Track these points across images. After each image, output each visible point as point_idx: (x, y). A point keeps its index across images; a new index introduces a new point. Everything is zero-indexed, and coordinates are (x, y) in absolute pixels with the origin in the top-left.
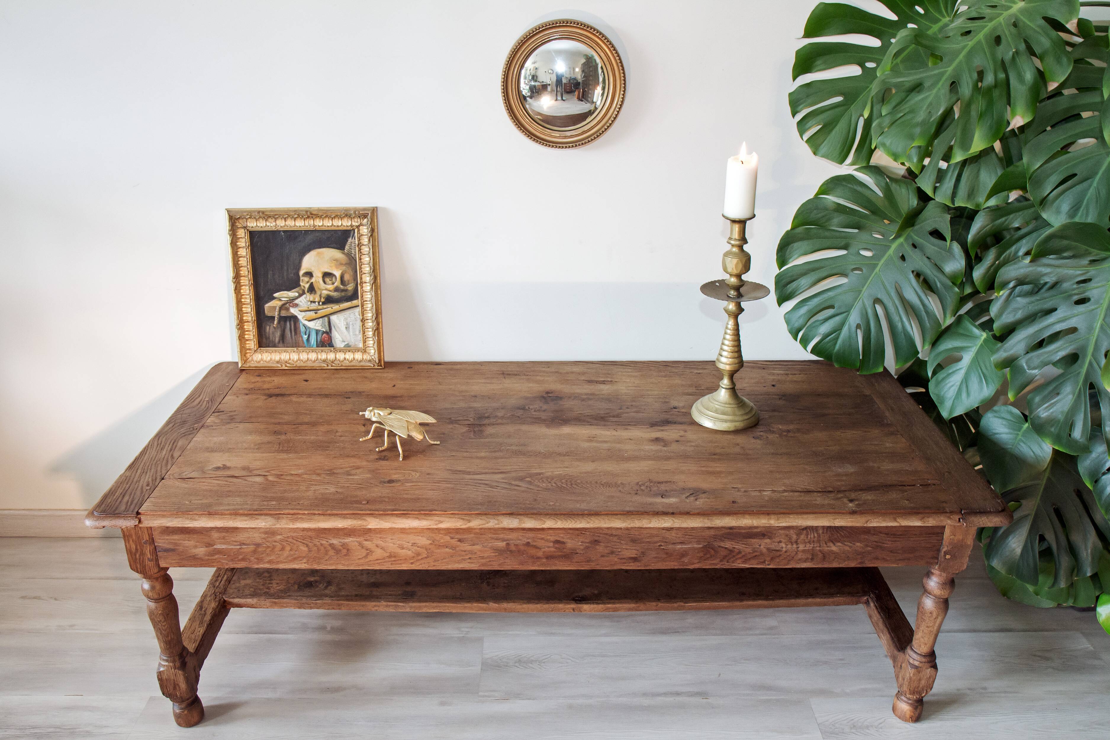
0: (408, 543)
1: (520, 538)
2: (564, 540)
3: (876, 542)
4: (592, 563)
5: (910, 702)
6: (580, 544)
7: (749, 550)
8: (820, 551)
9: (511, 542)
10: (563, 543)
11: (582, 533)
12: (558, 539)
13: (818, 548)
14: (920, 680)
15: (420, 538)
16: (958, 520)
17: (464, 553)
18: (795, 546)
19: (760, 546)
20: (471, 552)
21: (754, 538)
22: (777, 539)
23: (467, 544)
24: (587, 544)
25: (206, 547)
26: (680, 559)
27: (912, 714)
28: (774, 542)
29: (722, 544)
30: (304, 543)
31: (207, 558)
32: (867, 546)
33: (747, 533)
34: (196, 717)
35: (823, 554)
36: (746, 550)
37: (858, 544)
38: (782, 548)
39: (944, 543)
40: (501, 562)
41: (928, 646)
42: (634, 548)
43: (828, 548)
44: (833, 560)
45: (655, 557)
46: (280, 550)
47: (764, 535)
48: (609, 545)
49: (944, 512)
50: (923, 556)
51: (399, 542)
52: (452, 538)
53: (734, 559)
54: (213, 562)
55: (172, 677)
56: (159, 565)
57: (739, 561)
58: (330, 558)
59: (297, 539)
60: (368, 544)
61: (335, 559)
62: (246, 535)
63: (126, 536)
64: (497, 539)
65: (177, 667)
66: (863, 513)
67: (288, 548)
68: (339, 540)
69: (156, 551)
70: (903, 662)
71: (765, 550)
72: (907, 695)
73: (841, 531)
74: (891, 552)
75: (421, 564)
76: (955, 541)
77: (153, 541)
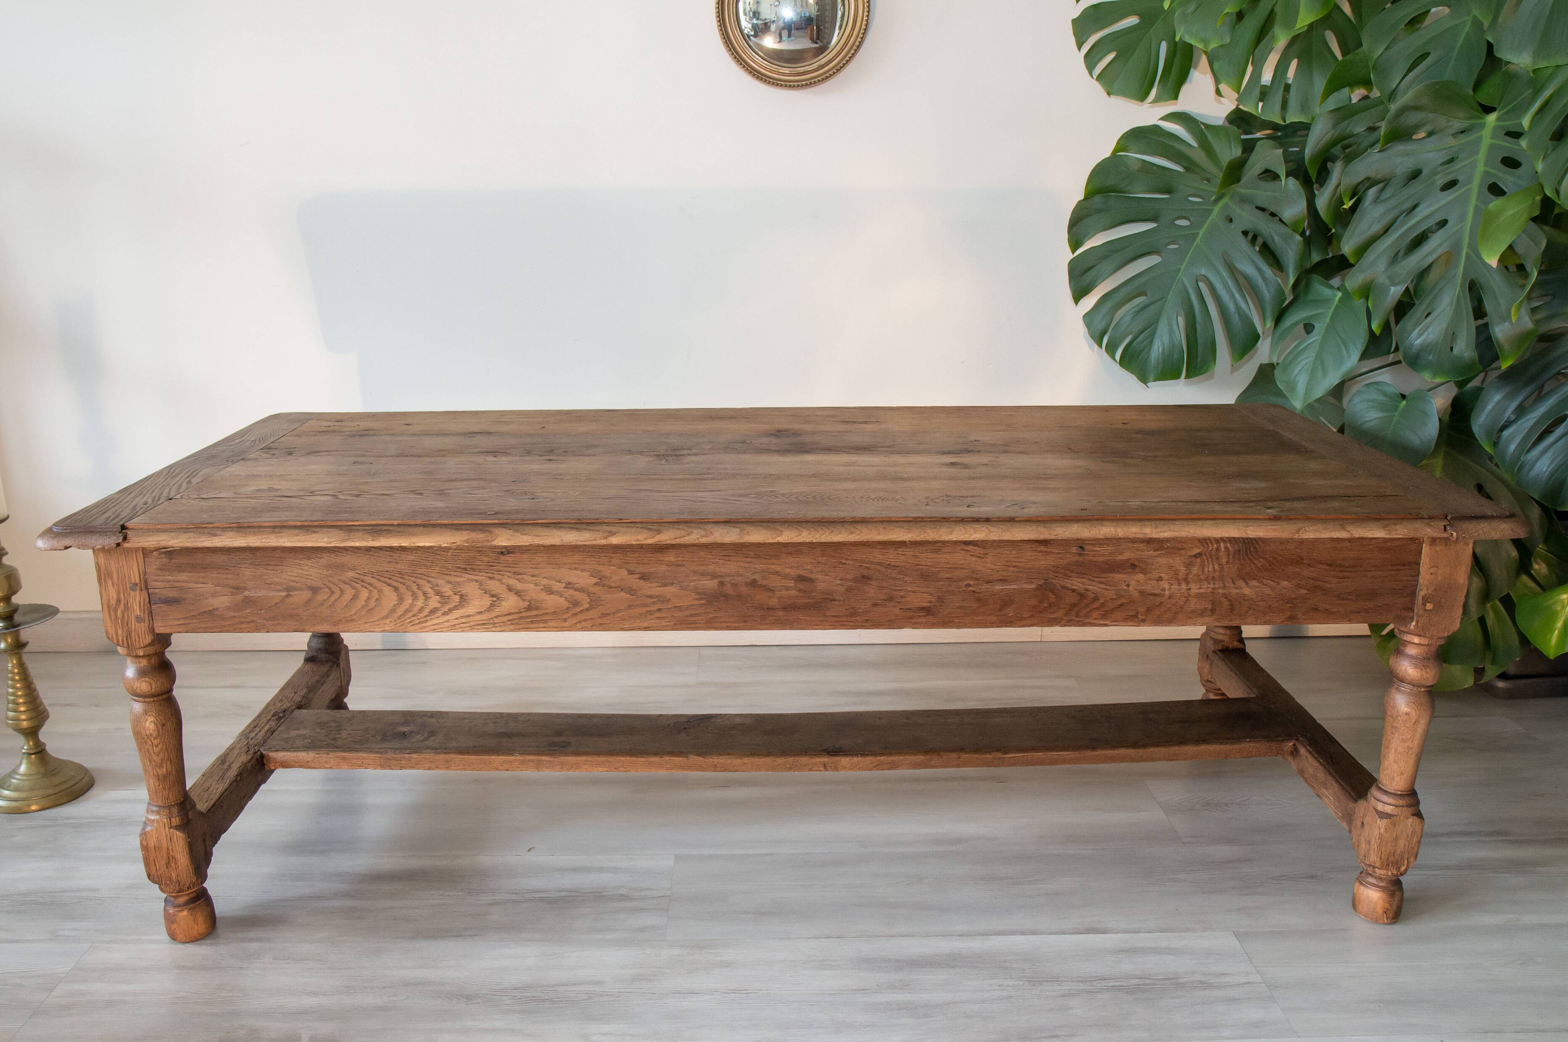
0: (559, 582)
1: (741, 571)
2: (813, 576)
3: (1313, 579)
4: (858, 618)
5: (1382, 884)
6: (839, 582)
7: (1111, 594)
8: (1224, 595)
9: (727, 579)
10: (811, 580)
11: (841, 563)
12: (802, 573)
13: (1221, 591)
14: (1396, 839)
15: (579, 572)
16: (1443, 527)
17: (650, 601)
18: (1184, 586)
19: (1128, 585)
20: (661, 599)
21: (1119, 572)
22: (1155, 574)
23: (655, 584)
24: (850, 584)
25: (232, 594)
26: (1000, 610)
27: (1387, 905)
28: (1150, 579)
29: (1068, 583)
30: (389, 585)
31: (231, 614)
32: (1299, 586)
33: (1106, 562)
34: (200, 927)
35: (1230, 601)
36: (1106, 593)
37: (1285, 583)
38: (1164, 590)
39: (1421, 581)
40: (711, 616)
41: (1405, 776)
42: (924, 590)
43: (1238, 591)
44: (1247, 613)
45: (958, 608)
46: (352, 599)
47: (1133, 566)
48: (885, 585)
49: (1418, 518)
50: (1388, 605)
51: (545, 582)
52: (631, 573)
53: (1088, 609)
54: (241, 623)
55: (165, 845)
56: (153, 629)
57: (1095, 614)
58: (433, 611)
59: (379, 577)
60: (494, 586)
61: (439, 613)
62: (297, 571)
63: (103, 576)
64: (703, 574)
65: (174, 824)
66: (1290, 519)
67: (364, 594)
68: (448, 578)
69: (150, 602)
70: (1365, 816)
71: (1136, 594)
72: (1377, 870)
73: (1256, 559)
74: (1338, 597)
75: (580, 622)
76: (1439, 578)
77: (146, 586)
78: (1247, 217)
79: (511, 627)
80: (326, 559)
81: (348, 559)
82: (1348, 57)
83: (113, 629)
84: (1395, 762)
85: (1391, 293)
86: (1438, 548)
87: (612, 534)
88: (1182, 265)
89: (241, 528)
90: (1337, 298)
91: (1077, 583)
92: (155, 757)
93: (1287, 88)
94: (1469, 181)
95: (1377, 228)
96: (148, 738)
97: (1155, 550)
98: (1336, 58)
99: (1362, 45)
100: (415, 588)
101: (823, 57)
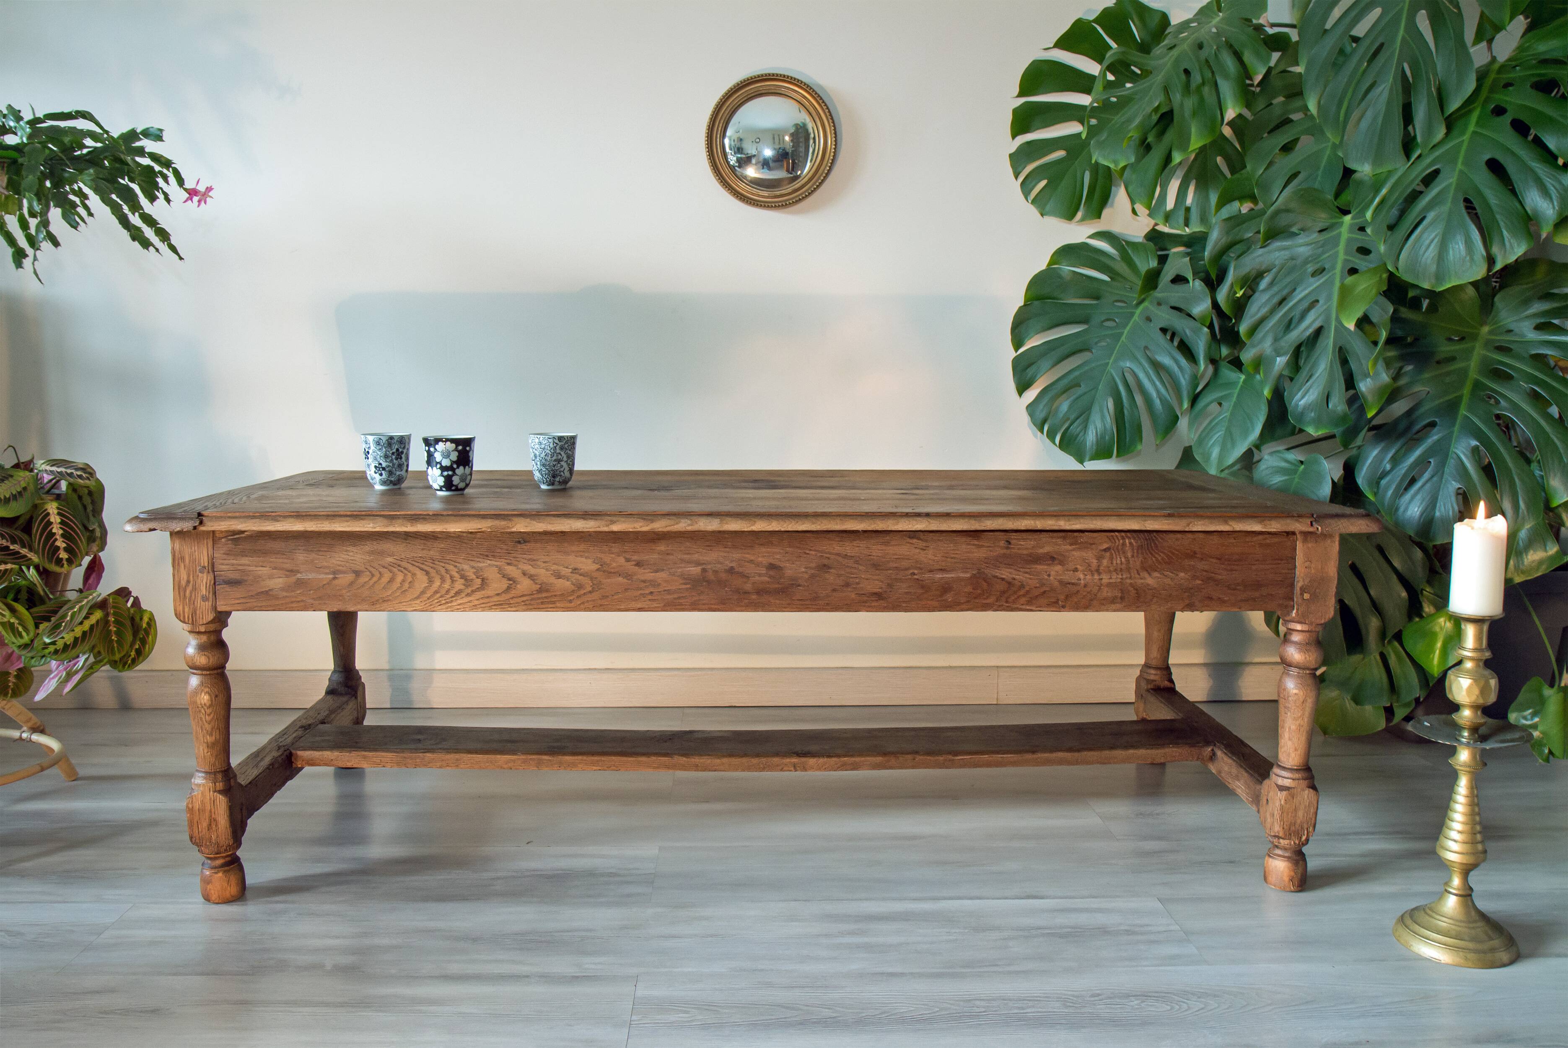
0: (567, 568)
1: (721, 559)
2: (781, 564)
4: (820, 602)
5: (1287, 855)
6: (804, 570)
7: (1034, 583)
8: (1131, 584)
9: (709, 567)
10: (780, 568)
11: (805, 553)
12: (772, 561)
13: (1128, 581)
14: (1296, 810)
15: (583, 559)
16: (1310, 522)
17: (643, 585)
18: (1096, 577)
19: (1049, 575)
20: (653, 583)
21: (1040, 563)
22: (1071, 566)
23: (649, 570)
24: (813, 571)
25: (287, 576)
26: (941, 596)
27: (1292, 874)
28: (1067, 570)
29: (997, 573)
30: (422, 569)
31: (285, 594)
32: (1194, 577)
33: (1030, 555)
34: (233, 890)
35: (1137, 590)
36: (1030, 582)
37: (1182, 574)
38: (1079, 579)
39: (1297, 573)
40: (695, 598)
41: (1299, 752)
42: (876, 577)
43: (1142, 581)
44: (1151, 600)
45: (907, 593)
46: (389, 582)
47: (1053, 559)
48: (843, 573)
49: (1289, 516)
50: (1271, 595)
51: (555, 567)
52: (628, 560)
53: (1016, 596)
54: (292, 602)
55: (208, 808)
56: (216, 608)
57: (1023, 600)
58: (458, 593)
59: (413, 563)
60: (511, 570)
61: (463, 595)
62: (343, 556)
63: (177, 560)
64: (689, 562)
65: (218, 789)
66: (1182, 516)
67: (400, 578)
68: (472, 563)
69: (215, 583)
70: (1268, 792)
71: (1056, 583)
72: (1281, 841)
73: (1157, 553)
74: (1229, 587)
75: (583, 603)
76: (1313, 571)
77: (212, 567)
78: (1164, 316)
79: (524, 607)
80: (369, 546)
81: (387, 546)
82: (1236, 176)
83: (181, 608)
84: (1290, 739)
85: (1277, 363)
86: (1310, 545)
87: (613, 522)
88: (1110, 359)
89: (299, 516)
90: (1242, 380)
91: (1005, 573)
92: (207, 725)
93: (1188, 208)
94: (1333, 267)
95: (1264, 311)
96: (202, 707)
97: (1071, 545)
98: (1226, 178)
99: (1246, 167)
100: (443, 571)
101: (797, 185)
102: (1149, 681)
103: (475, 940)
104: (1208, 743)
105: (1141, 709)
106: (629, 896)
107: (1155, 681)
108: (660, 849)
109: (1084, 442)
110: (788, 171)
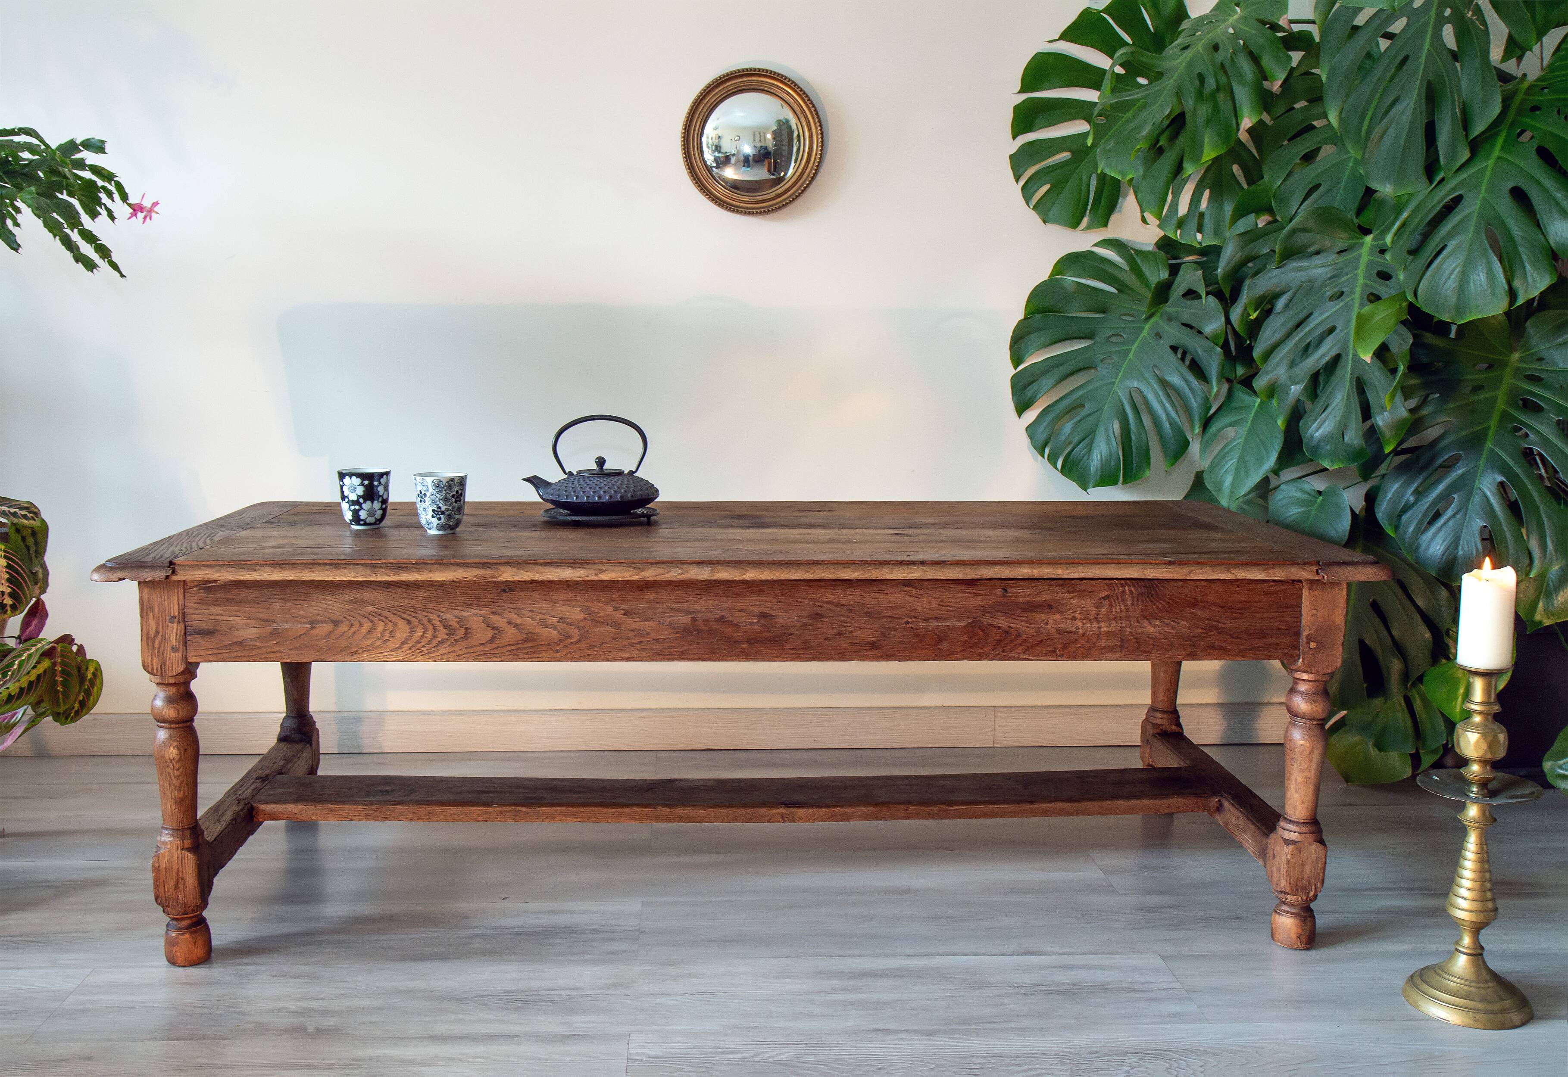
0: (553, 617)
1: (712, 608)
2: (773, 613)
3: (1208, 619)
4: (813, 652)
5: (1294, 911)
6: (796, 618)
7: (1032, 631)
8: (1131, 633)
9: (699, 615)
10: (771, 617)
11: (797, 601)
12: (764, 610)
13: (1128, 630)
14: (1303, 864)
15: (571, 608)
16: (1315, 571)
17: (631, 634)
18: (1095, 625)
19: (1046, 624)
20: (642, 632)
21: (1037, 612)
22: (1069, 614)
23: (637, 619)
24: (805, 620)
25: (262, 626)
26: (936, 645)
27: (1300, 931)
28: (1066, 618)
29: (994, 621)
30: (404, 619)
31: (259, 645)
32: (1197, 626)
33: (1027, 603)
34: (200, 952)
35: (1136, 638)
36: (1027, 630)
37: (1183, 623)
38: (1078, 628)
39: (1303, 621)
40: (685, 648)
41: (1306, 805)
42: (870, 626)
43: (1143, 629)
44: (1152, 649)
45: (900, 642)
46: (369, 632)
47: (1050, 607)
48: (836, 622)
49: (1295, 563)
50: (1276, 643)
51: (541, 616)
52: (616, 609)
53: (1012, 645)
54: (267, 653)
55: (175, 867)
56: (186, 659)
57: (1019, 649)
58: (440, 643)
59: (394, 612)
60: (495, 619)
61: (446, 645)
62: (322, 605)
63: (145, 610)
64: (679, 611)
65: (186, 846)
66: (1183, 564)
67: (380, 627)
68: (454, 612)
69: (185, 634)
70: (1275, 846)
71: (1054, 632)
72: (1288, 897)
73: (1158, 601)
74: (1232, 636)
75: (570, 653)
76: (1320, 619)
77: (183, 617)
78: (1175, 333)
79: (510, 657)
80: (349, 595)
81: (367, 594)
82: (1253, 187)
83: (150, 659)
84: (1297, 792)
85: (1292, 392)
86: (1316, 593)
87: (602, 571)
88: (1116, 378)
89: (277, 564)
90: (1257, 404)
91: (1002, 622)
92: (175, 781)
93: (1202, 215)
94: (1352, 291)
95: (1278, 335)
96: (171, 762)
97: (1069, 593)
98: (1242, 188)
99: (1263, 178)
100: (425, 620)
101: (780, 188)
102: (1155, 726)
103: (459, 1000)
104: (1214, 794)
105: (1147, 755)
106: (614, 953)
107: (1162, 725)
108: (643, 903)
109: (1087, 467)
110: (769, 171)
